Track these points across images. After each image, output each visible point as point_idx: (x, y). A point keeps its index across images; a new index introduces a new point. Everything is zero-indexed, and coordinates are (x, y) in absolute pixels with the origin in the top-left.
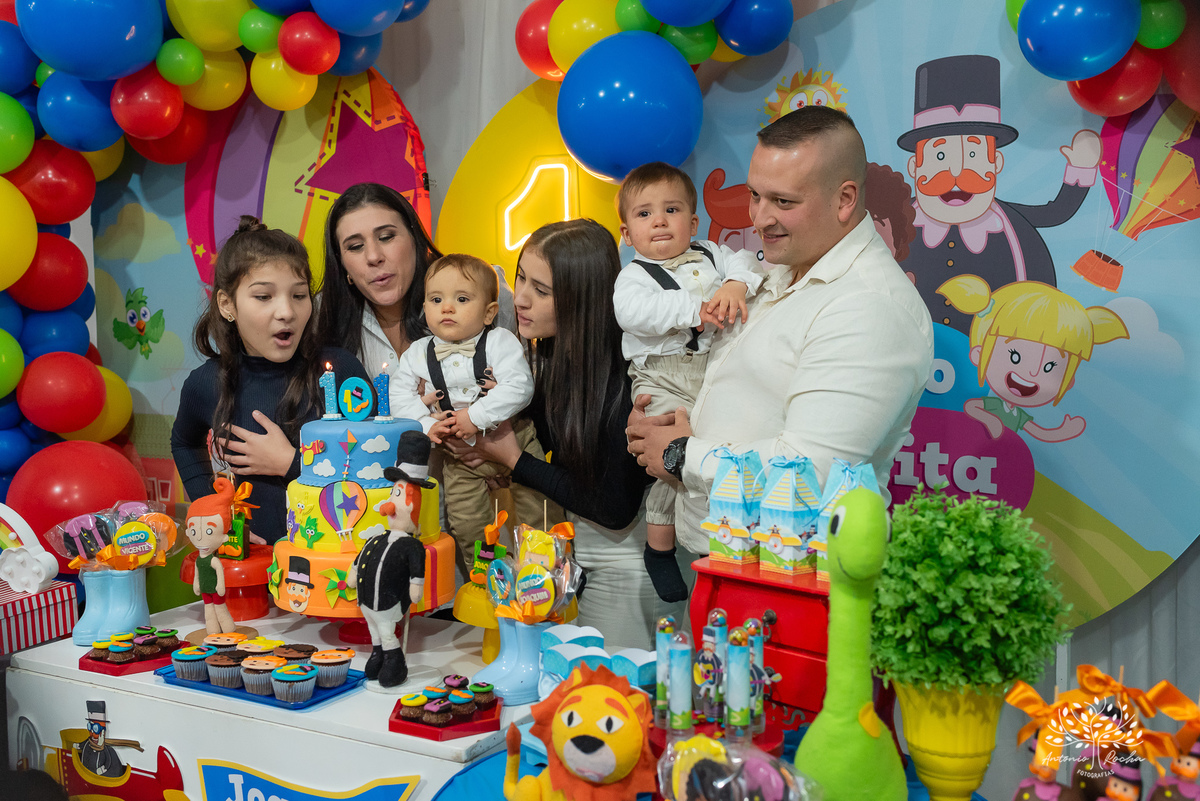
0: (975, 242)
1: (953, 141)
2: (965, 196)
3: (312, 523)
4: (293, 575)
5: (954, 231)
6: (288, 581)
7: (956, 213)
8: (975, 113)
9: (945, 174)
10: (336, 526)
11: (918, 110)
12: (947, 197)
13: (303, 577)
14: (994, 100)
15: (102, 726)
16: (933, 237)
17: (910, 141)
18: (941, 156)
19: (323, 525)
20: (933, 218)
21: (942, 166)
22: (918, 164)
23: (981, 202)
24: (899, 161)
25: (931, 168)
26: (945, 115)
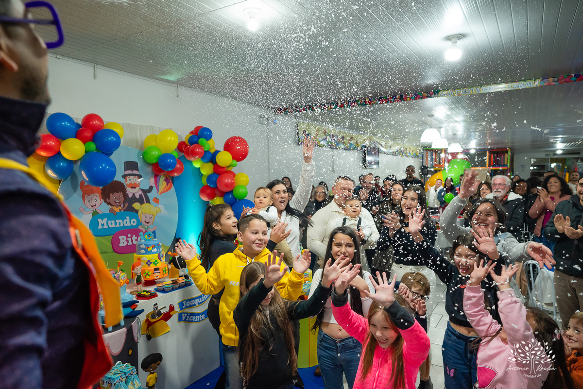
0: (138, 197)
1: (132, 177)
2: (135, 188)
3: (156, 261)
4: (156, 272)
5: (134, 194)
6: (154, 273)
7: (133, 191)
8: (135, 172)
9: (131, 183)
10: (161, 260)
11: (125, 171)
12: (132, 188)
13: (158, 271)
14: (138, 170)
15: (157, 308)
16: (130, 196)
17: (124, 176)
18: (130, 180)
19: (159, 261)
20: (130, 192)
21: (130, 182)
22: (126, 181)
23: (137, 189)
24: (122, 180)
25: (128, 182)
26: (129, 172)
